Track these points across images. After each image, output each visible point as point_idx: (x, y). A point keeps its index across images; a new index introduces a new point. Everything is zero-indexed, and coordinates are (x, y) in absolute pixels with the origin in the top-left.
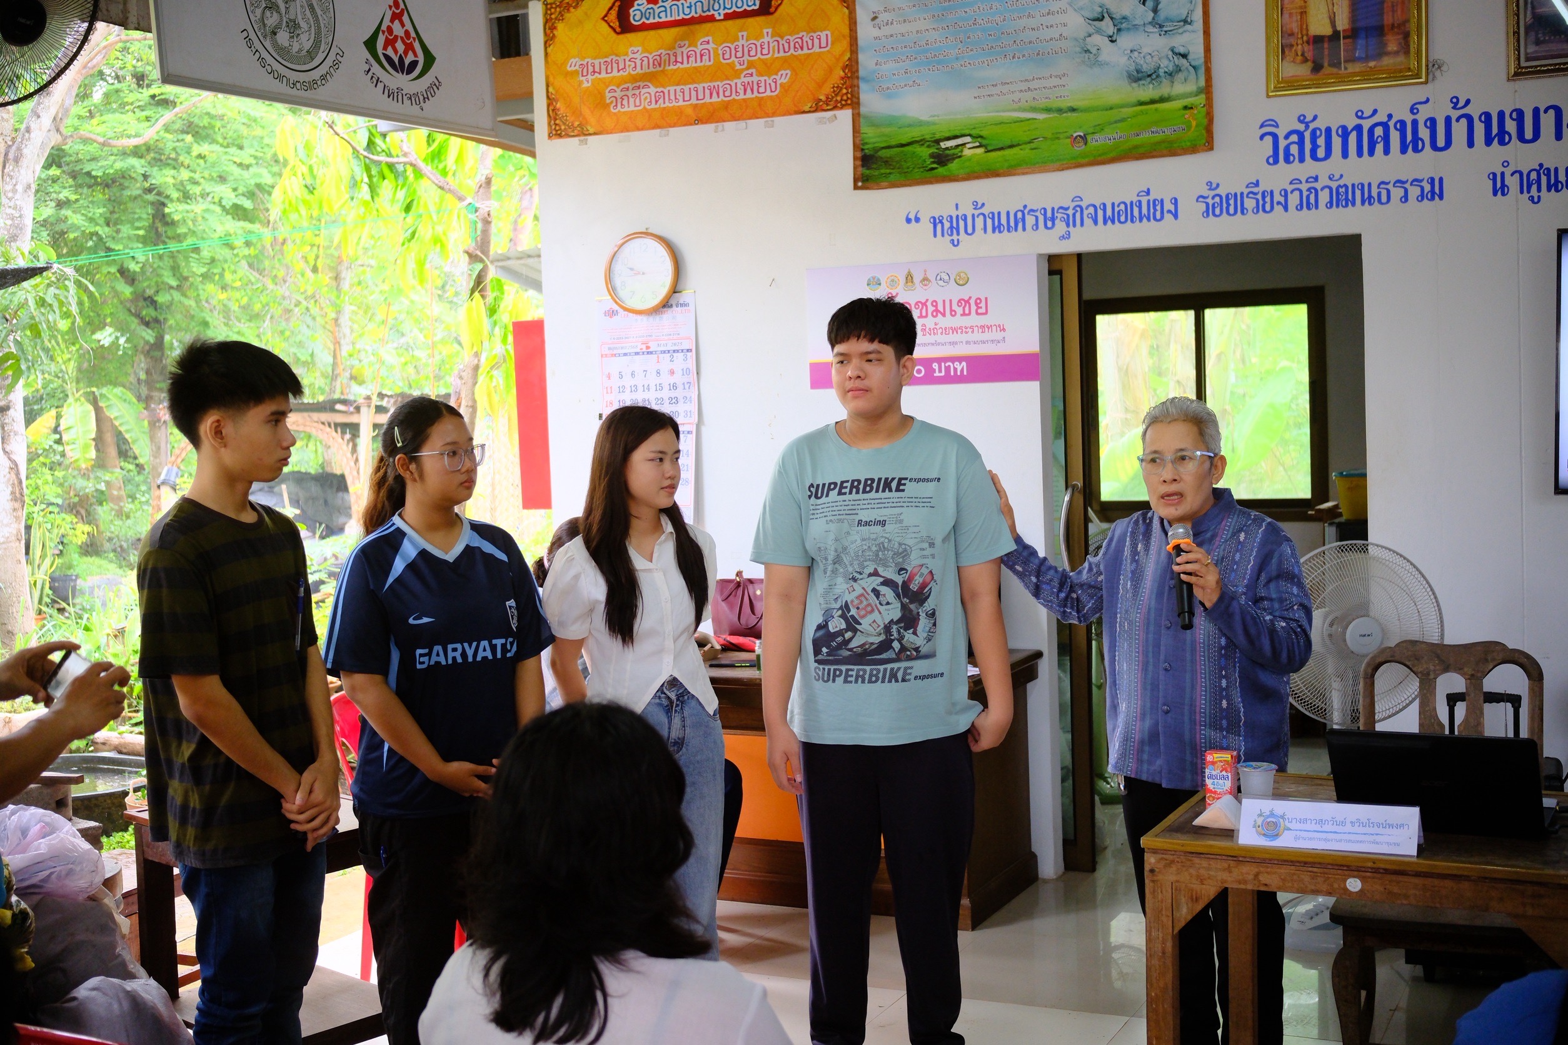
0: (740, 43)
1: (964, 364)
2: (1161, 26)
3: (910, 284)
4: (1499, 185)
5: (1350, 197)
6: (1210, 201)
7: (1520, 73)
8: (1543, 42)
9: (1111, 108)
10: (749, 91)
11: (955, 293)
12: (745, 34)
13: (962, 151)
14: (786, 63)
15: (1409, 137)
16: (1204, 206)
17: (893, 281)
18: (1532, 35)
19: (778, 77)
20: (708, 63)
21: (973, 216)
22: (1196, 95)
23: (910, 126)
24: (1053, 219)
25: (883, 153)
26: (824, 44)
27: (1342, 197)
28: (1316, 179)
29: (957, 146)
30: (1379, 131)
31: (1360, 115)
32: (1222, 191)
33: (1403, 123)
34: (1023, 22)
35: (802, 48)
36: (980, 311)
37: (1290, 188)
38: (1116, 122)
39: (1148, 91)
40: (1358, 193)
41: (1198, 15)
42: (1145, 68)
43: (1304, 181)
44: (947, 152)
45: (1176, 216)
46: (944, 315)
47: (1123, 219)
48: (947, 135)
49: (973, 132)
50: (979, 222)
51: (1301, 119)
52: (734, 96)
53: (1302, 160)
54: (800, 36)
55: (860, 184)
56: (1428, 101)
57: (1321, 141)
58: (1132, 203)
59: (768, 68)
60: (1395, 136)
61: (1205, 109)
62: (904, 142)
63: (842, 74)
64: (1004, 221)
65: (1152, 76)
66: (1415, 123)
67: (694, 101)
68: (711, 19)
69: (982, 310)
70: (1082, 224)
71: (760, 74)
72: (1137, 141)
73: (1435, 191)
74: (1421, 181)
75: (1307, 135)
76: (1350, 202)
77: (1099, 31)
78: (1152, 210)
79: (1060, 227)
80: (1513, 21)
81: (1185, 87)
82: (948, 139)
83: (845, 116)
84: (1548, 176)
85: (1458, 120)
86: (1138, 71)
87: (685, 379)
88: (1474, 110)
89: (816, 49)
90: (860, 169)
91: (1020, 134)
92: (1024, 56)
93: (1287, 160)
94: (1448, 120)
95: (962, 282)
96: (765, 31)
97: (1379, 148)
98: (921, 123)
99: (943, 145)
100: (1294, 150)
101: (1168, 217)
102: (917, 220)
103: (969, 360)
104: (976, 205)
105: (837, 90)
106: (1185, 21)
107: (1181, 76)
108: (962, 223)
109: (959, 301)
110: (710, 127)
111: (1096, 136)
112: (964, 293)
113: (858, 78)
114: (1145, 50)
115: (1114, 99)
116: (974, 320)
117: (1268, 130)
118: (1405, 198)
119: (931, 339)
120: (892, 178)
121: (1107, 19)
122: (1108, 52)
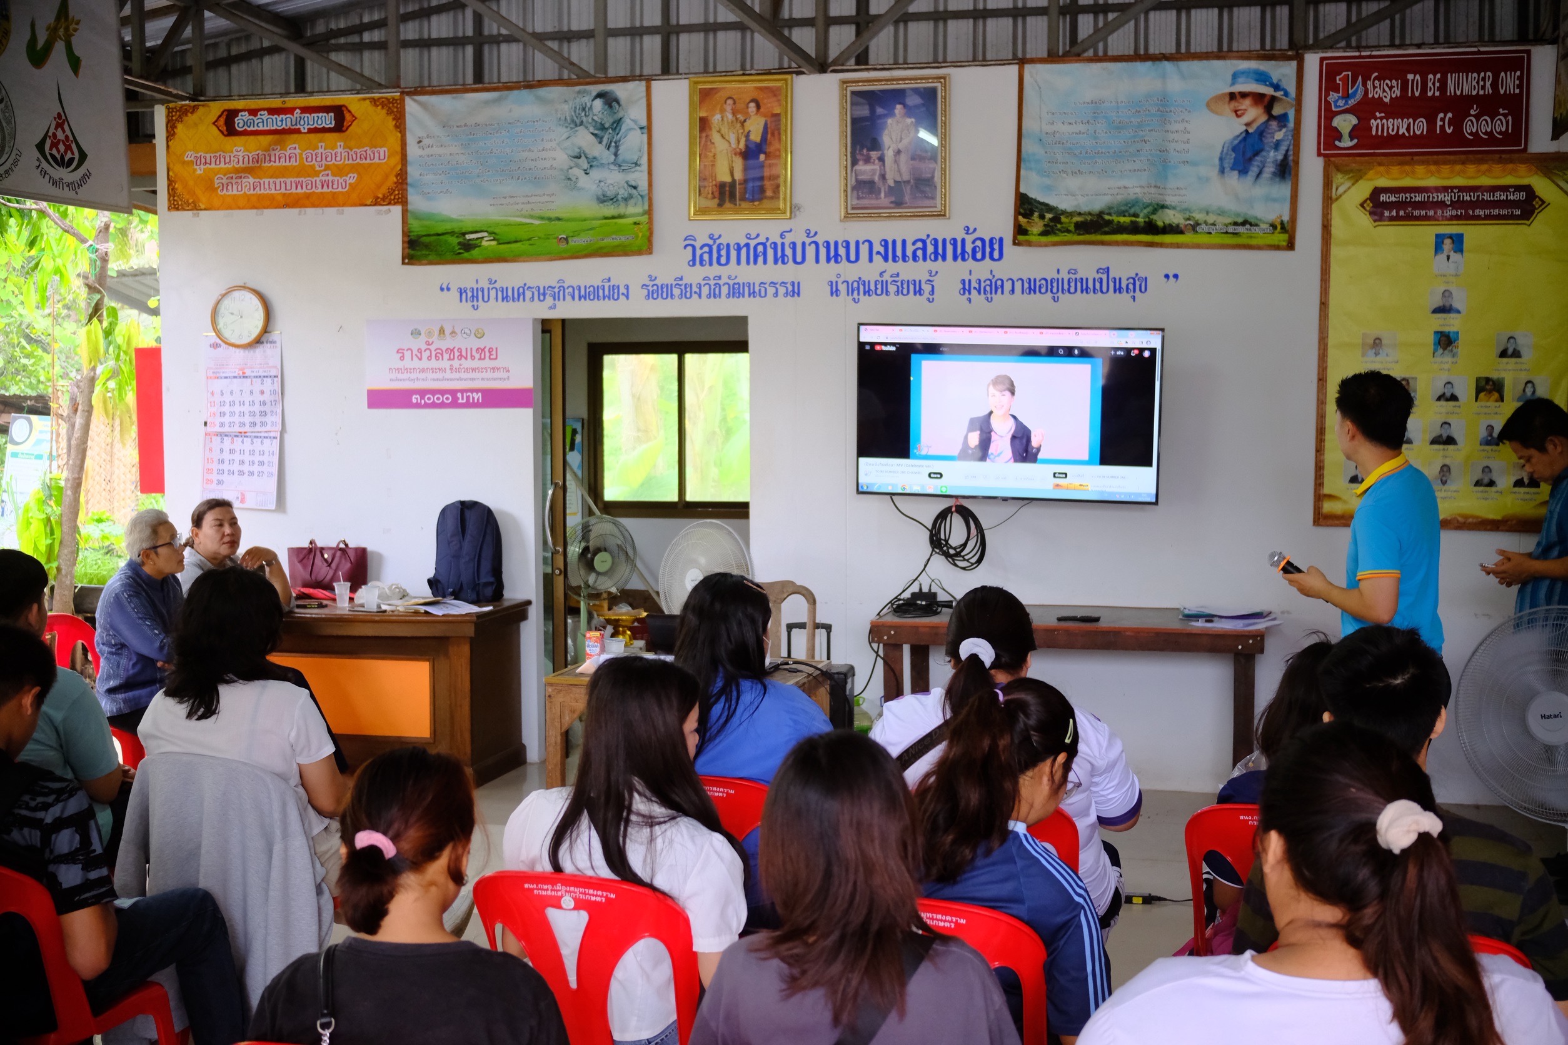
0: (320, 151)
1: (480, 394)
2: (620, 166)
3: (442, 335)
4: (834, 289)
5: (741, 291)
6: (651, 289)
7: (848, 217)
8: (863, 198)
9: (585, 220)
10: (325, 186)
11: (474, 343)
12: (323, 144)
13: (481, 242)
14: (353, 168)
15: (779, 254)
16: (646, 292)
17: (430, 333)
18: (856, 192)
19: (348, 178)
20: (294, 164)
21: (488, 288)
23: (443, 221)
24: (544, 294)
25: (425, 240)
26: (382, 157)
27: (736, 291)
28: (720, 278)
29: (478, 238)
30: (760, 248)
31: (748, 237)
32: (659, 282)
33: (775, 244)
34: (525, 154)
35: (366, 159)
36: (492, 357)
37: (703, 283)
38: (589, 230)
39: (610, 210)
40: (746, 289)
41: (644, 161)
43: (712, 278)
44: (471, 242)
45: (627, 297)
46: (466, 358)
47: (592, 297)
48: (471, 230)
49: (490, 230)
50: (493, 293)
51: (711, 237)
52: (314, 189)
53: (711, 264)
54: (365, 150)
55: (407, 261)
56: (791, 231)
57: (723, 252)
58: (598, 286)
59: (340, 171)
60: (770, 253)
61: (647, 225)
62: (440, 232)
63: (395, 180)
64: (510, 294)
65: (613, 199)
66: (783, 244)
67: (283, 191)
68: (298, 131)
69: (494, 357)
70: (564, 299)
71: (334, 175)
72: (602, 244)
73: (795, 290)
74: (786, 283)
75: (715, 248)
76: (741, 295)
77: (577, 166)
78: (612, 293)
79: (549, 300)
80: (843, 182)
81: (635, 209)
82: (472, 233)
83: (397, 210)
84: (864, 285)
85: (810, 244)
86: (604, 196)
87: (273, 398)
88: (820, 239)
89: (377, 160)
90: (407, 251)
91: (521, 233)
92: (525, 178)
93: (701, 264)
94: (804, 244)
95: (480, 335)
96: (339, 144)
97: (760, 259)
98: (451, 220)
99: (468, 237)
100: (706, 257)
101: (622, 298)
102: (448, 289)
104: (491, 281)
105: (391, 191)
106: (636, 164)
107: (632, 201)
108: (480, 294)
109: (477, 349)
110: (295, 211)
111: (575, 239)
112: (480, 343)
113: (407, 184)
114: (609, 181)
115: (586, 213)
116: (487, 363)
117: (689, 242)
118: (776, 294)
119: (457, 375)
120: (430, 257)
121: (583, 158)
122: (584, 181)
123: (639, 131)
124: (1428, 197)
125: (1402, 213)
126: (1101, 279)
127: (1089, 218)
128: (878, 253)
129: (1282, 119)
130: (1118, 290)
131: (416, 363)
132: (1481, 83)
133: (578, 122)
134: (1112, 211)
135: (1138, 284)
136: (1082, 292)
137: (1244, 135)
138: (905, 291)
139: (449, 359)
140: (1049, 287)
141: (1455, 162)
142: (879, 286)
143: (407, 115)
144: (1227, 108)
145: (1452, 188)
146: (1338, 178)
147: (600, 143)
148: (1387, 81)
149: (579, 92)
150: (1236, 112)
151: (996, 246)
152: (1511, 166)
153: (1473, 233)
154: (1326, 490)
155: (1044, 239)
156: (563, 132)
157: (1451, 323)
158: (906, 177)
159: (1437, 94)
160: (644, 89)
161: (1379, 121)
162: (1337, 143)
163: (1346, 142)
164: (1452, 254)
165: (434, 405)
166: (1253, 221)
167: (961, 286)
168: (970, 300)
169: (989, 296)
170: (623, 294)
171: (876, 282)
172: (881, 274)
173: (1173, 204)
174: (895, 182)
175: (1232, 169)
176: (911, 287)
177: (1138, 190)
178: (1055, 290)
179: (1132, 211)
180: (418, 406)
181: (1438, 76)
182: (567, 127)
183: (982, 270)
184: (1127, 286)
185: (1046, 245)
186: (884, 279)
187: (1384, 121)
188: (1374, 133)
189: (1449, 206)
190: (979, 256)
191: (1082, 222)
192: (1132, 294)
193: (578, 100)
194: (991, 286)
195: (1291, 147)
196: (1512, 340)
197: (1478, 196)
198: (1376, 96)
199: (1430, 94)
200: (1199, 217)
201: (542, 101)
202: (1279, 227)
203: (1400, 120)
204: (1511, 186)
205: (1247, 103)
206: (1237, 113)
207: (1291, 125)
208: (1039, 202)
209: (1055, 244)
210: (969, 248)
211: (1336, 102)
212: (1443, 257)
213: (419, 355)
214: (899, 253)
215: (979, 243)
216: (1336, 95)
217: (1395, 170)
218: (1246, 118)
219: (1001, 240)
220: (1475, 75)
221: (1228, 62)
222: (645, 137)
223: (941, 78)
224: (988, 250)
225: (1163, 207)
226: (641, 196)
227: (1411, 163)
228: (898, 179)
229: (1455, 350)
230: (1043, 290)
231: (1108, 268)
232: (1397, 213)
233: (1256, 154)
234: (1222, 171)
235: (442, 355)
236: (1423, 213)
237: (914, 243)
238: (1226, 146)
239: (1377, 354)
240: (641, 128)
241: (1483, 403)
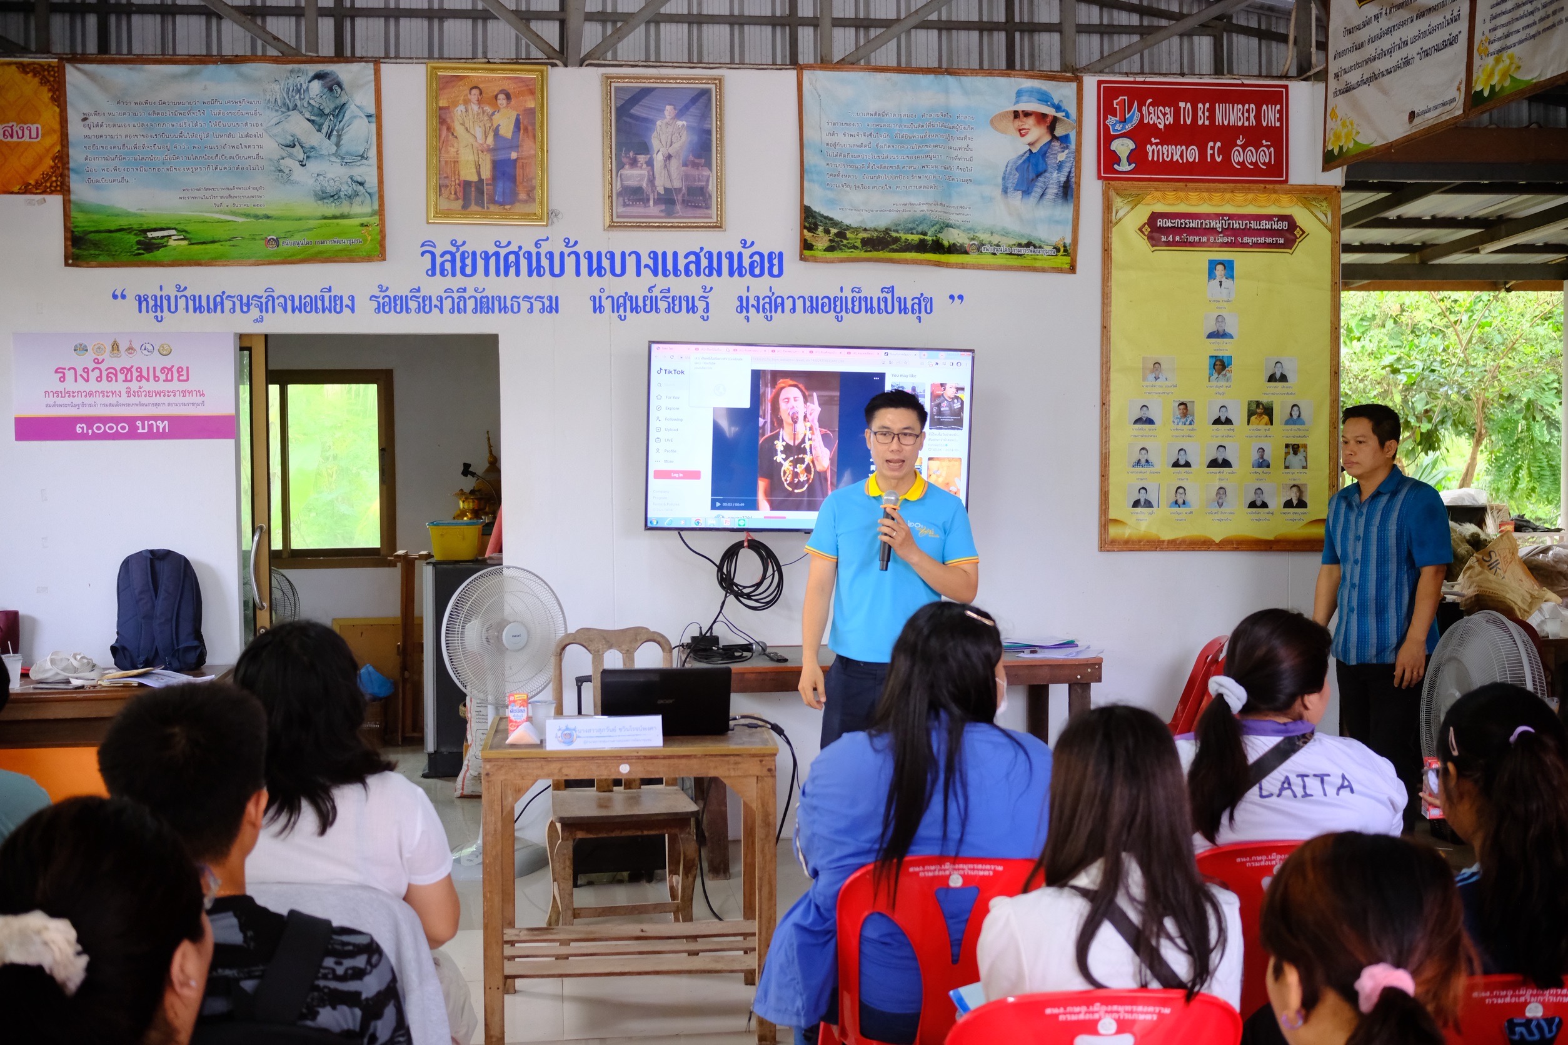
1: (166, 423)
2: (342, 158)
3: (115, 352)
4: (597, 305)
5: (490, 306)
6: (381, 300)
7: (613, 226)
8: (628, 205)
9: (300, 219)
11: (158, 362)
13: (168, 242)
15: (534, 265)
16: (375, 305)
17: (99, 348)
18: (621, 199)
21: (176, 297)
22: (371, 216)
23: (117, 215)
24: (248, 305)
25: (91, 236)
26: (34, 135)
27: (484, 305)
28: (465, 290)
29: (163, 237)
30: (512, 258)
31: (498, 244)
32: (390, 293)
33: (530, 253)
34: (224, 141)
35: (12, 136)
36: (181, 378)
37: (444, 295)
38: (304, 231)
39: (331, 209)
40: (496, 303)
41: (373, 153)
42: (328, 189)
43: (455, 291)
44: (154, 241)
45: (353, 310)
46: (147, 380)
47: (308, 309)
48: (154, 226)
49: (179, 227)
50: (182, 303)
51: (453, 243)
53: (454, 274)
54: (10, 125)
55: (70, 261)
56: (547, 239)
57: (469, 261)
58: (316, 297)
60: (524, 263)
61: (378, 228)
62: (112, 228)
63: (52, 163)
64: (204, 303)
65: (334, 197)
66: (538, 254)
70: (274, 311)
72: (322, 247)
73: (552, 306)
74: (543, 298)
75: (458, 256)
76: (490, 310)
77: (291, 156)
78: (333, 304)
79: (255, 312)
81: (362, 208)
82: (155, 230)
83: (55, 201)
84: (631, 301)
85: (569, 255)
86: (323, 192)
88: (581, 249)
89: (26, 138)
90: (70, 249)
91: (220, 233)
92: (225, 168)
93: (442, 274)
94: (562, 254)
95: (166, 352)
97: (512, 270)
98: (128, 214)
100: (448, 266)
101: (346, 311)
102: (123, 297)
103: (171, 419)
104: (179, 288)
105: (46, 177)
106: (362, 157)
107: (358, 199)
108: (165, 303)
109: (163, 369)
111: (287, 241)
112: (167, 362)
113: (68, 169)
114: (329, 176)
115: (302, 211)
116: (175, 385)
117: (428, 250)
118: (531, 310)
119: (135, 400)
120: (101, 258)
121: (298, 147)
122: (298, 174)
123: (365, 118)
124: (1202, 223)
125: (1177, 238)
126: (886, 298)
127: (875, 234)
128: (646, 266)
129: (1065, 139)
130: (903, 310)
131: (81, 385)
132: (1246, 115)
133: (291, 106)
134: (899, 228)
135: (922, 305)
136: (866, 312)
137: (1027, 155)
138: (677, 309)
139: (126, 380)
140: (833, 306)
141: (1224, 191)
142: (648, 302)
143: (68, 86)
144: (1012, 126)
145: (1223, 215)
146: (1118, 202)
147: (319, 130)
148: (1161, 108)
149: (292, 71)
150: (1020, 130)
151: (776, 262)
152: (1274, 196)
153: (1244, 260)
154: (1112, 515)
155: (829, 255)
156: (274, 116)
157: (1222, 348)
158: (677, 184)
159: (1207, 123)
160: (372, 72)
161: (1154, 146)
162: (1116, 167)
163: (1125, 166)
164: (1224, 280)
165: (105, 436)
166: (1037, 243)
167: (739, 304)
168: (748, 319)
169: (768, 314)
170: (347, 306)
171: (644, 297)
172: (650, 289)
173: (958, 223)
174: (666, 189)
175: (1016, 189)
176: (684, 303)
177: (925, 207)
178: (838, 309)
179: (920, 229)
180: (84, 437)
181: (1207, 105)
182: (277, 111)
183: (760, 286)
184: (913, 306)
185: (832, 261)
186: (654, 295)
187: (1160, 147)
188: (1150, 159)
189: (1220, 233)
190: (757, 271)
191: (868, 238)
192: (917, 314)
193: (291, 81)
194: (770, 303)
195: (1073, 169)
196: (1278, 365)
197: (1246, 224)
198: (1151, 122)
199: (1200, 123)
200: (984, 237)
201: (246, 79)
202: (1062, 249)
203: (1173, 147)
204: (1275, 216)
205: (1030, 122)
206: (1022, 132)
207: (1073, 146)
208: (822, 216)
209: (842, 261)
210: (746, 263)
211: (1114, 125)
212: (1216, 282)
213: (85, 375)
214: (670, 266)
215: (757, 258)
216: (1113, 118)
217: (1171, 195)
218: (1030, 138)
219: (781, 255)
220: (1240, 106)
221: (1013, 79)
222: (373, 126)
223: (715, 79)
224: (767, 265)
225: (948, 226)
226: (369, 194)
227: (1186, 190)
228: (669, 186)
229: (1228, 375)
230: (826, 309)
231: (893, 287)
232: (1174, 238)
233: (1039, 175)
234: (1005, 191)
235: (116, 375)
236: (1197, 239)
237: (686, 257)
238: (1009, 165)
239: (1156, 378)
240: (369, 116)
241: (1255, 427)
